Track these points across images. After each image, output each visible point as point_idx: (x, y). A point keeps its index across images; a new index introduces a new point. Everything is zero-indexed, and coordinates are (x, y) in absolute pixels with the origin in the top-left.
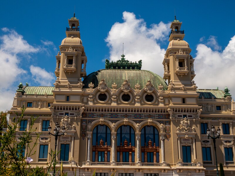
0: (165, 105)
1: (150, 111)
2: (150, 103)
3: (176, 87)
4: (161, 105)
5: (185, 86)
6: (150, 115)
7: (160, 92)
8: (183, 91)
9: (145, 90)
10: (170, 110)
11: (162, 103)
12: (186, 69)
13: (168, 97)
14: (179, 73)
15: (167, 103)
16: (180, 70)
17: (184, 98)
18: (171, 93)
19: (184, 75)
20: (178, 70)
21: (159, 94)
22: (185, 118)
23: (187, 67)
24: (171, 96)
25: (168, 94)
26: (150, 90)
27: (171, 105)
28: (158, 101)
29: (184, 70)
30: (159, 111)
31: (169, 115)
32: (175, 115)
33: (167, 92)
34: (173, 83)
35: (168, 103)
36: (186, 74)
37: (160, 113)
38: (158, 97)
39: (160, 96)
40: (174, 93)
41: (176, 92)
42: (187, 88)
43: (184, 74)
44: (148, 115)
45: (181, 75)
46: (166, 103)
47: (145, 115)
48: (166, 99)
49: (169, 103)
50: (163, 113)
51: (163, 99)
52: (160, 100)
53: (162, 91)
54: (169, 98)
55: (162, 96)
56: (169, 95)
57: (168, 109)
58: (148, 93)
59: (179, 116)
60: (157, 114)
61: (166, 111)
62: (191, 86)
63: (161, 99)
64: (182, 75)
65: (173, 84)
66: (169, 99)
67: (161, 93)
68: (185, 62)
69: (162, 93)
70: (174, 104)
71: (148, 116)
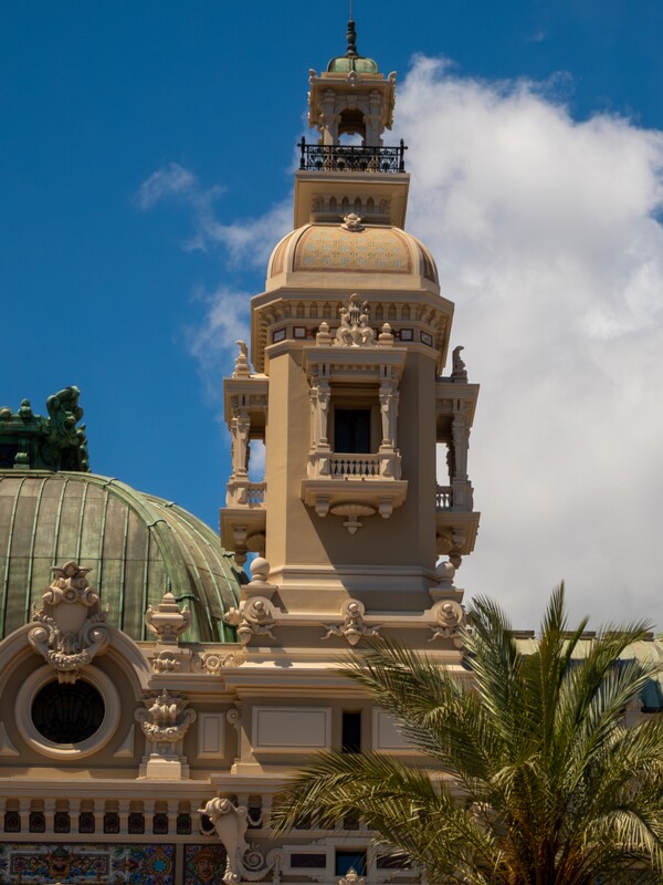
0: (194, 766)
1: (62, 822)
2: (68, 751)
3: (294, 614)
4: (162, 770)
5: (368, 610)
6: (66, 856)
7: (152, 662)
8: (354, 647)
9: (29, 645)
10: (221, 815)
11: (166, 750)
12: (384, 464)
13: (227, 700)
14: (321, 499)
15: (211, 749)
16: (333, 472)
17: (351, 708)
18: (246, 665)
19: (371, 520)
20: (315, 472)
21: (145, 679)
22: (351, 875)
23: (399, 446)
24: (243, 693)
25: (220, 680)
26: (75, 641)
27: (246, 768)
28: (140, 736)
29: (369, 478)
30: (136, 823)
31: (218, 854)
32: (271, 856)
33: (222, 659)
34: (280, 583)
35: (220, 756)
36: (386, 511)
37: (149, 837)
38: (135, 702)
39: (152, 695)
40: (270, 665)
41: (287, 661)
42: (383, 630)
43: (372, 512)
44: (44, 850)
45: (346, 518)
46: (202, 755)
47: (23, 850)
48: (202, 715)
49: (233, 754)
50: (172, 837)
51: (178, 721)
52: (154, 728)
53: (174, 649)
54: (233, 706)
55: (173, 696)
56: (229, 686)
57: (210, 803)
58: (56, 671)
59: (298, 861)
60: (120, 846)
61: (196, 818)
62: (420, 611)
63: (164, 722)
64: (360, 518)
65: (275, 597)
66: (231, 717)
67: (162, 668)
68: (385, 408)
69: (171, 669)
70: (266, 761)
71: (42, 857)
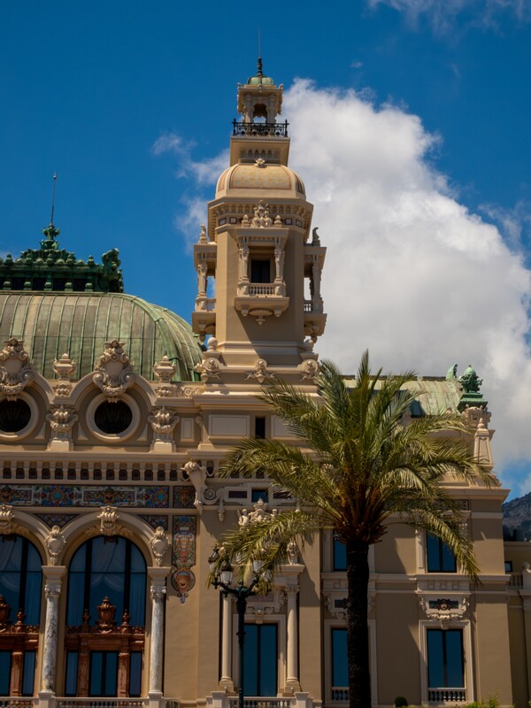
0: (179, 446)
1: (110, 475)
2: (114, 438)
3: (230, 366)
4: (162, 448)
5: (269, 365)
6: (112, 492)
7: (157, 391)
8: (261, 384)
9: (93, 383)
10: (193, 470)
11: (164, 438)
12: (277, 289)
13: (195, 411)
14: (244, 307)
15: (188, 437)
16: (250, 293)
17: (260, 415)
18: (206, 393)
19: (271, 318)
20: (241, 293)
21: (153, 400)
22: (260, 502)
23: (285, 279)
24: (204, 408)
25: (192, 401)
26: (117, 381)
27: (206, 447)
28: (151, 430)
29: (269, 296)
30: (149, 475)
31: (191, 491)
32: (219, 491)
33: (193, 390)
34: (223, 351)
35: (192, 440)
36: (278, 313)
37: (155, 482)
38: (148, 413)
39: (157, 409)
40: (218, 393)
41: (227, 391)
42: (277, 375)
43: (271, 313)
44: (101, 489)
45: (257, 317)
46: (182, 440)
47: (90, 489)
48: (183, 419)
49: (199, 439)
50: (167, 482)
51: (170, 422)
52: (158, 426)
53: (168, 385)
54: (199, 415)
55: (167, 409)
56: (197, 404)
57: (187, 465)
58: (107, 396)
59: (233, 494)
60: (140, 487)
61: (179, 472)
62: (296, 365)
63: (163, 422)
64: (264, 317)
65: (221, 358)
66: (198, 420)
67: (162, 395)
68: (277, 260)
69: (167, 395)
70: (216, 443)
71: (100, 492)
